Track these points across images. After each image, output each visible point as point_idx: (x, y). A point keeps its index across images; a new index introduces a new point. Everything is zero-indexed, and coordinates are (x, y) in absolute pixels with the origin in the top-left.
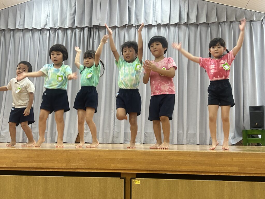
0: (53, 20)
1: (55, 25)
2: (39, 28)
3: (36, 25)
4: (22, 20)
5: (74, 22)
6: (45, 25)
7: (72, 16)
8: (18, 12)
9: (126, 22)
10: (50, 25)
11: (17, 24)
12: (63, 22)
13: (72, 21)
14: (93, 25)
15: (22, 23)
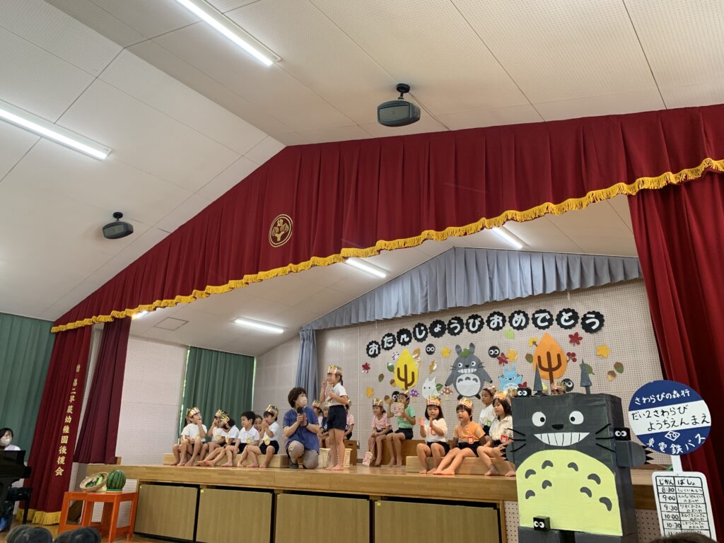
0: (404, 306)
1: (406, 311)
2: (389, 317)
3: (386, 314)
4: (372, 311)
5: (427, 305)
6: (396, 314)
7: (425, 299)
8: (368, 300)
9: (487, 299)
10: (402, 313)
11: (368, 315)
12: (414, 306)
13: (425, 305)
14: (448, 306)
15: (372, 314)
